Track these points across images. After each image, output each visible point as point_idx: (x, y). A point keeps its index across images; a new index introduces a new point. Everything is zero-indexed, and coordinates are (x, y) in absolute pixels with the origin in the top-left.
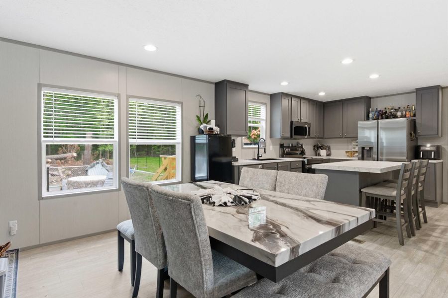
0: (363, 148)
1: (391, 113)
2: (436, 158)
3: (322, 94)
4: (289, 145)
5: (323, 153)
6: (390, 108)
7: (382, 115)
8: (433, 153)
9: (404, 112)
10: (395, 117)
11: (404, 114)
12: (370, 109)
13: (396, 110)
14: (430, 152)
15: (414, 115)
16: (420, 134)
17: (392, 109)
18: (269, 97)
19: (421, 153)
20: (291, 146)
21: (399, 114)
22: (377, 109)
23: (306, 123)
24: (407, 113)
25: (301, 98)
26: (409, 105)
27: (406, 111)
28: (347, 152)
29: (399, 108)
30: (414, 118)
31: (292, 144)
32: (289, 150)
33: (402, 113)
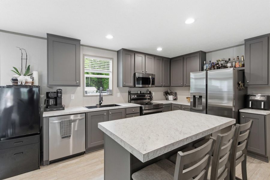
0: (194, 96)
1: (222, 65)
2: (266, 108)
3: (159, 49)
4: (138, 92)
5: (171, 97)
6: (221, 60)
7: (214, 66)
8: (263, 103)
9: (234, 63)
10: (226, 67)
11: (234, 65)
12: (205, 62)
13: (227, 62)
14: (260, 102)
15: (243, 65)
16: (249, 84)
17: (223, 61)
18: (116, 53)
19: (250, 102)
20: (139, 93)
21: (229, 65)
22: (210, 61)
23: (149, 74)
24: (237, 64)
25: (145, 54)
26: (238, 57)
27: (236, 62)
28: (187, 98)
29: (229, 59)
30: (243, 68)
31: (140, 92)
32: (136, 96)
33: (232, 64)
